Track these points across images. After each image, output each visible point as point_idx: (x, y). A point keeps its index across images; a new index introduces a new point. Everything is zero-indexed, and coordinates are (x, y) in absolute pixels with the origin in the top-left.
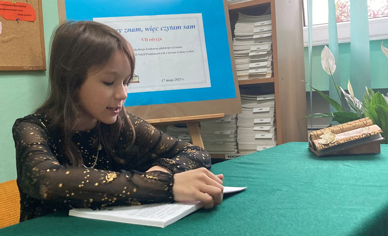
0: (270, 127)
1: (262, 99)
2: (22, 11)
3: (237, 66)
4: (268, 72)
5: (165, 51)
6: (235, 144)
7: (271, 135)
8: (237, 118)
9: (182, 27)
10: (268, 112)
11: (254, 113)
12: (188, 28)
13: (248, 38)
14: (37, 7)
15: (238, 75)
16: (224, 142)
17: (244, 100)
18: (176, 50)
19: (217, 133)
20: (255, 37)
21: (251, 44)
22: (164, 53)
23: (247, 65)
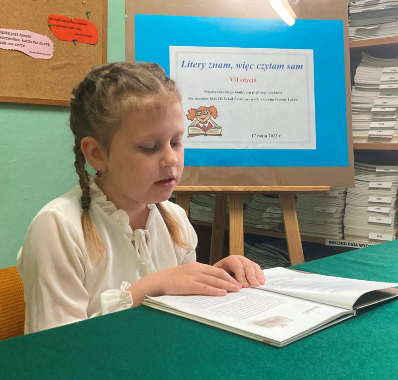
0: (389, 209)
1: (383, 171)
2: (81, 30)
3: (354, 124)
4: (394, 135)
5: (260, 96)
6: (340, 226)
7: (390, 220)
8: (346, 193)
9: (286, 66)
10: (389, 189)
11: (370, 188)
12: (293, 67)
13: (372, 88)
14: (101, 27)
15: (353, 135)
16: (326, 222)
17: (358, 170)
18: (274, 96)
19: (318, 209)
20: (381, 87)
21: (375, 95)
22: (258, 99)
23: (367, 124)
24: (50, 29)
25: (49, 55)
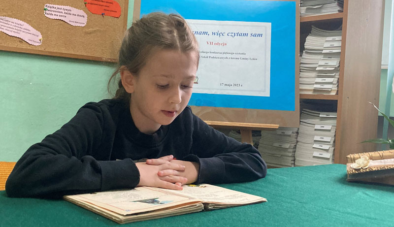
0: (329, 146)
1: (325, 116)
2: (108, 7)
3: (301, 79)
4: (333, 89)
5: (229, 56)
6: (292, 159)
7: (328, 155)
8: (297, 133)
9: (249, 35)
10: (329, 131)
11: (316, 130)
12: (255, 35)
13: (317, 52)
14: (124, 5)
15: (300, 88)
16: (282, 155)
17: (304, 114)
18: (239, 56)
19: (277, 145)
20: (324, 52)
21: (320, 58)
22: (227, 58)
23: (313, 80)
24: (86, 6)
25: (84, 24)
